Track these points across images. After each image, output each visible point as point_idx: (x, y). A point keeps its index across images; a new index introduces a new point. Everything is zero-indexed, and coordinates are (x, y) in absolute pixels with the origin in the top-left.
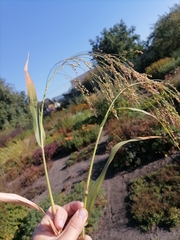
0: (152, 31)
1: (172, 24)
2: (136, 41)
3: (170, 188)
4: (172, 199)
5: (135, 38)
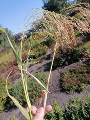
3: (81, 75)
4: (82, 80)
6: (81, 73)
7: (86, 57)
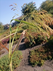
0: (40, 6)
1: (46, 4)
2: (35, 8)
3: (42, 54)
4: (42, 57)
5: (35, 7)
6: (42, 52)
7: (45, 42)
